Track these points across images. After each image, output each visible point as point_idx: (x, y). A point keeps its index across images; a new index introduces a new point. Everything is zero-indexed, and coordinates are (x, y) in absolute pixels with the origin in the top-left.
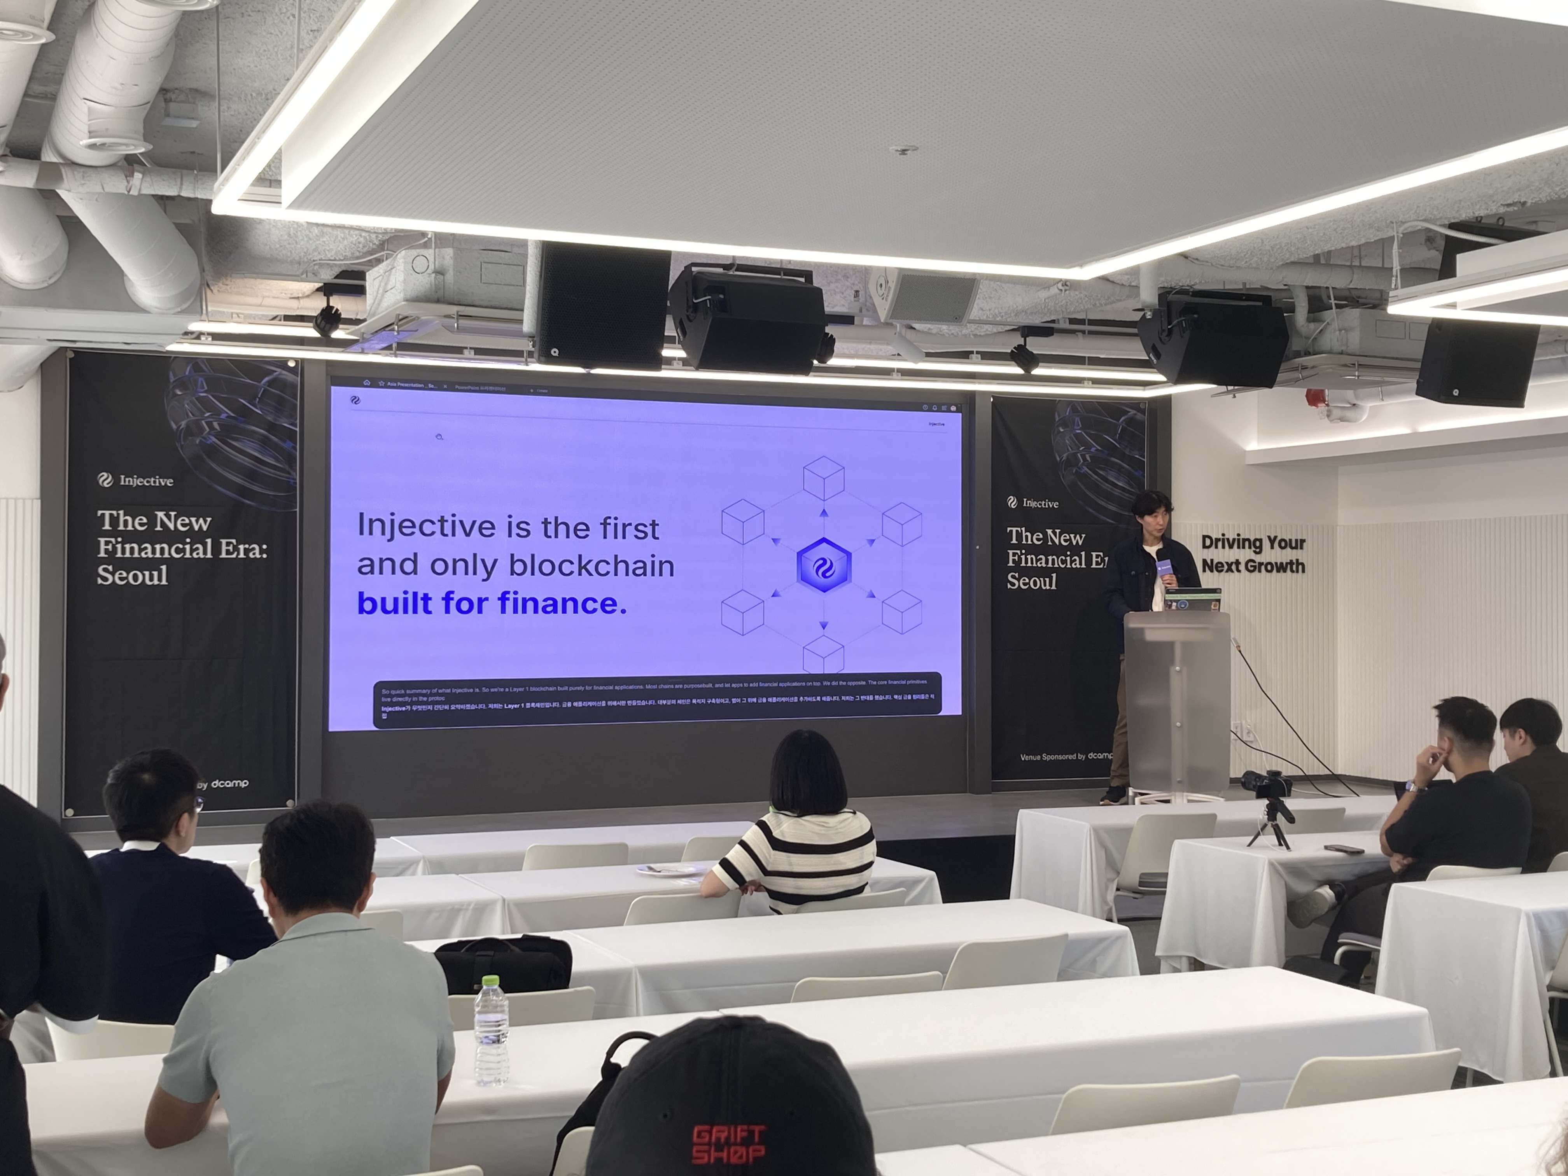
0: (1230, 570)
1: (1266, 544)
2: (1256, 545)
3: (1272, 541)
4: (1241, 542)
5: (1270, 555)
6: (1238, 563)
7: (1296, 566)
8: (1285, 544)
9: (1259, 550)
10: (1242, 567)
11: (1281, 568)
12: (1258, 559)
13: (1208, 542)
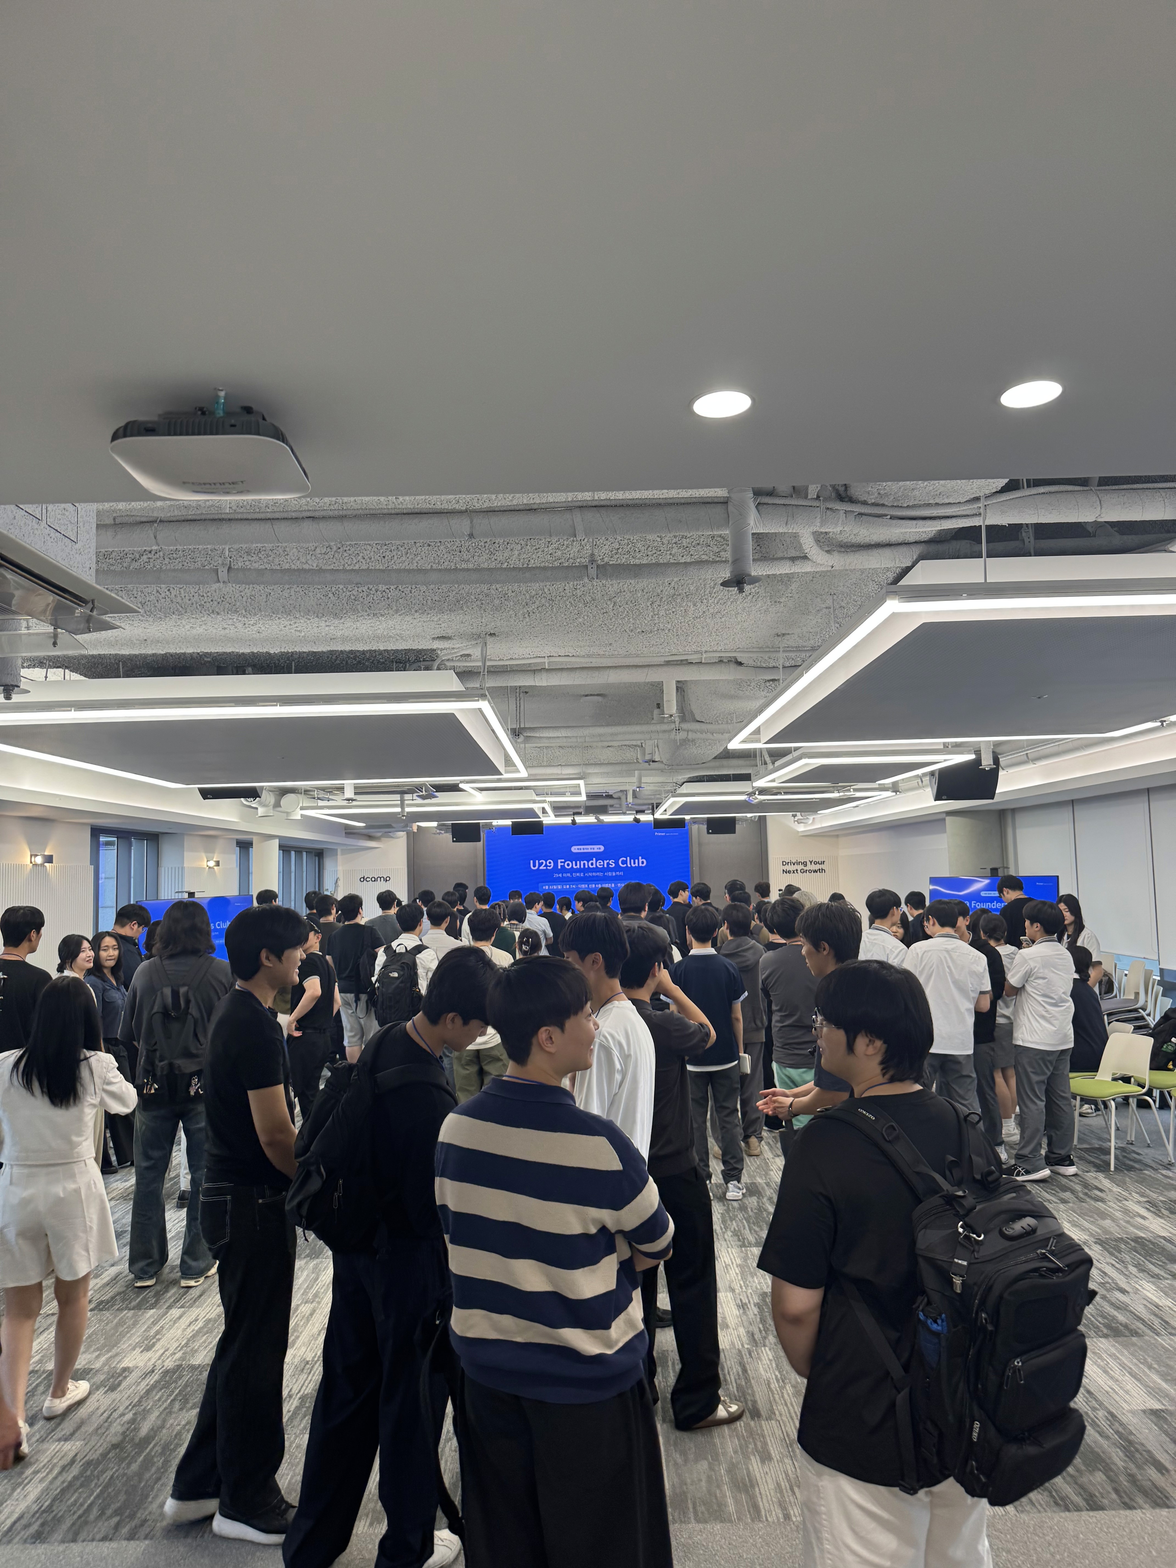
0: (794, 872)
1: (809, 863)
2: (805, 864)
3: (811, 862)
4: (798, 863)
5: (810, 867)
6: (797, 870)
7: (822, 871)
8: (816, 863)
9: (806, 865)
10: (799, 871)
11: (815, 871)
12: (805, 868)
13: (784, 863)
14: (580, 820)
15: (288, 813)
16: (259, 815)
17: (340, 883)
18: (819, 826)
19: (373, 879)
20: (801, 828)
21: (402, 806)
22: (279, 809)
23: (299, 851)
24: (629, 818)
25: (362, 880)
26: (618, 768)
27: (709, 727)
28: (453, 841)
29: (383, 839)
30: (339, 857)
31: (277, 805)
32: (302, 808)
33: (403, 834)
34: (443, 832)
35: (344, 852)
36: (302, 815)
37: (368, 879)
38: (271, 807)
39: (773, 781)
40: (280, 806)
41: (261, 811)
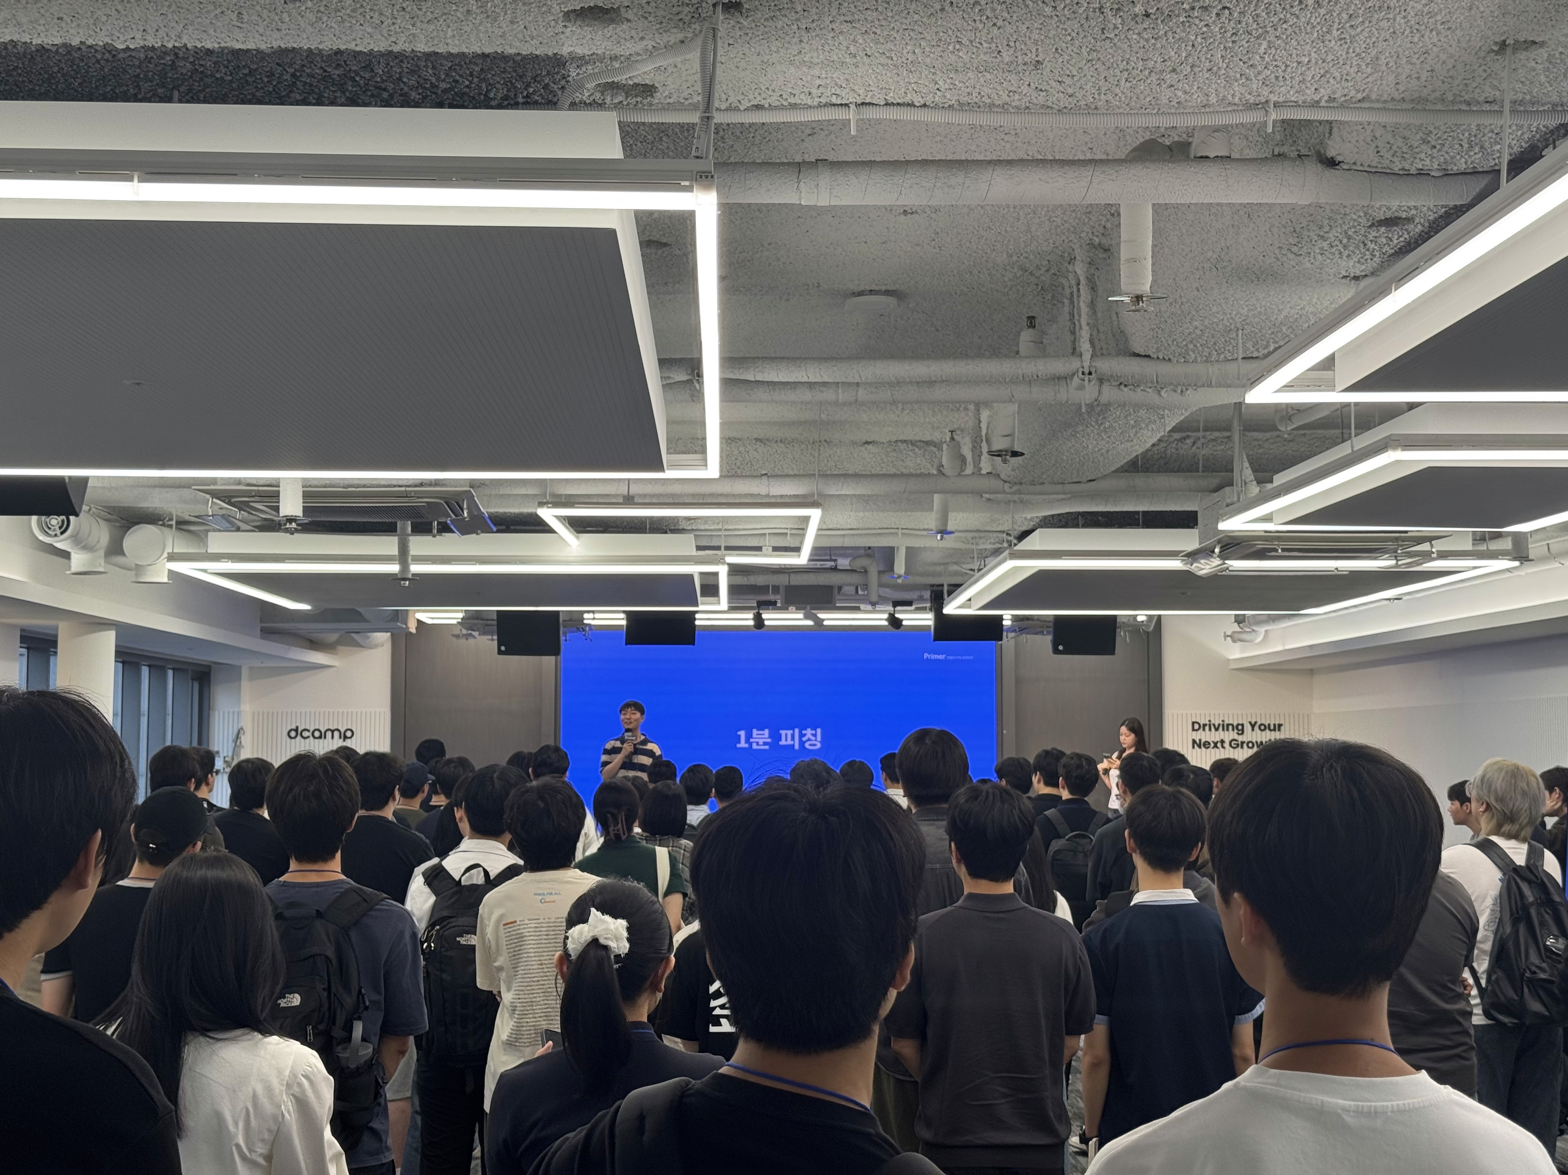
0: (1216, 746)
1: (1248, 728)
2: (1239, 729)
3: (1253, 726)
5: (1251, 736)
6: (1222, 742)
8: (1264, 728)
9: (1242, 732)
10: (1227, 745)
12: (1240, 739)
13: (1196, 726)
14: (773, 618)
15: (138, 569)
16: (74, 569)
17: (246, 740)
18: (1280, 648)
19: (317, 734)
20: (1235, 653)
21: (403, 556)
22: (120, 559)
23: (158, 666)
24: (878, 619)
25: (293, 734)
26: (896, 486)
27: (1163, 369)
28: (500, 652)
29: (340, 648)
30: (245, 685)
31: (115, 549)
32: (172, 557)
33: (383, 637)
34: (476, 634)
35: (257, 674)
36: (171, 573)
37: (305, 734)
38: (102, 553)
39: (1267, 518)
40: (121, 552)
41: (79, 560)
